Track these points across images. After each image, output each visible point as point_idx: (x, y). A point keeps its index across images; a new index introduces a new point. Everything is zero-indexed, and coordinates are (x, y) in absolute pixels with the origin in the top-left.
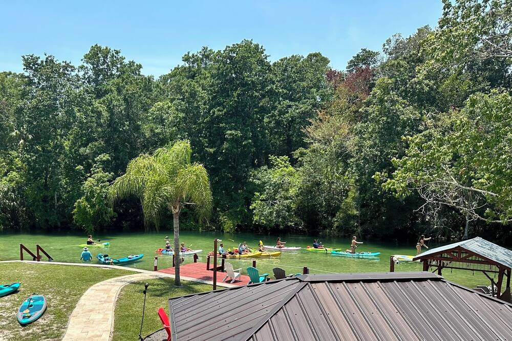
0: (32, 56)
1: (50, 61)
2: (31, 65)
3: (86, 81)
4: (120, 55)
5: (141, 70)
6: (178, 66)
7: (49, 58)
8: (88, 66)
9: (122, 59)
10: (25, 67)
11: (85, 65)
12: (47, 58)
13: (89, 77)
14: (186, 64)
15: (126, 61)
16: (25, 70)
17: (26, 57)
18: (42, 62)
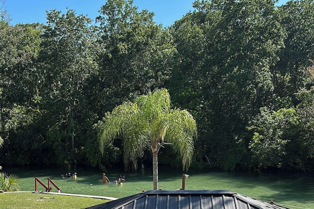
0: (54, 11)
1: (70, 15)
2: (53, 19)
3: (103, 31)
4: (134, 5)
5: (153, 17)
6: (190, 11)
7: (70, 12)
8: (104, 16)
9: (136, 9)
10: (48, 21)
11: (102, 15)
12: (68, 12)
13: (105, 28)
14: (196, 9)
15: (139, 11)
16: (48, 23)
17: (49, 12)
18: (63, 15)
